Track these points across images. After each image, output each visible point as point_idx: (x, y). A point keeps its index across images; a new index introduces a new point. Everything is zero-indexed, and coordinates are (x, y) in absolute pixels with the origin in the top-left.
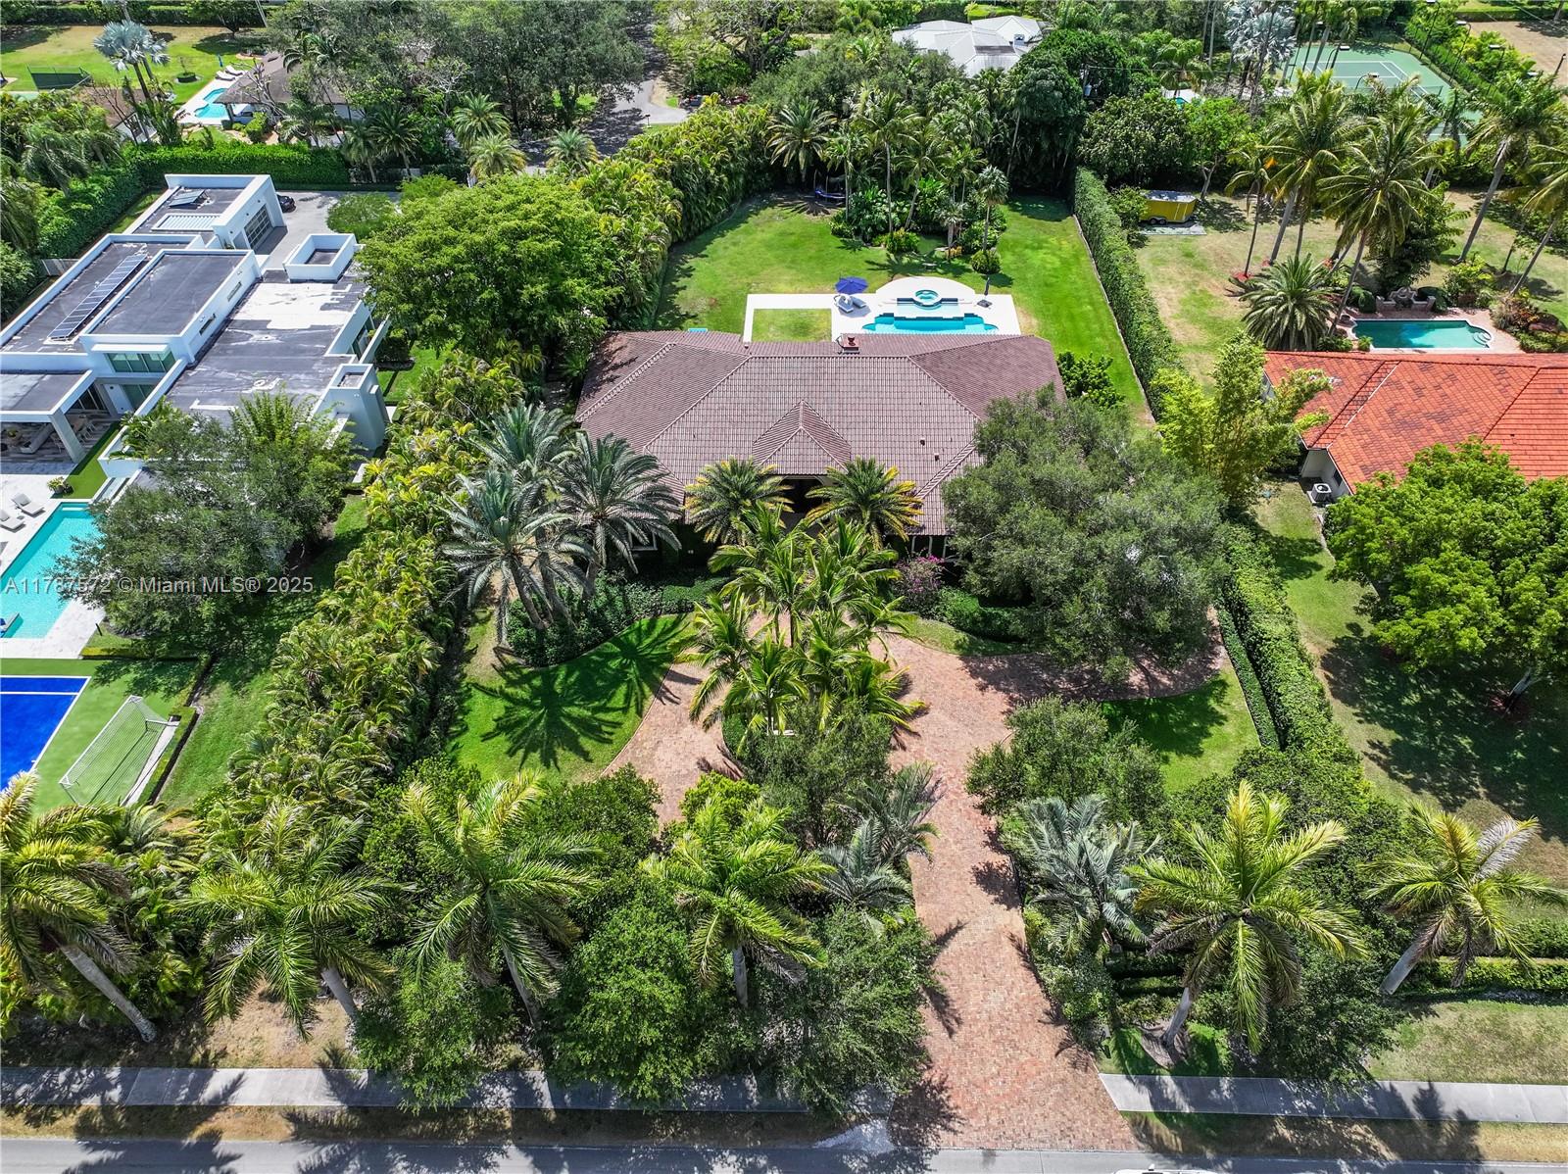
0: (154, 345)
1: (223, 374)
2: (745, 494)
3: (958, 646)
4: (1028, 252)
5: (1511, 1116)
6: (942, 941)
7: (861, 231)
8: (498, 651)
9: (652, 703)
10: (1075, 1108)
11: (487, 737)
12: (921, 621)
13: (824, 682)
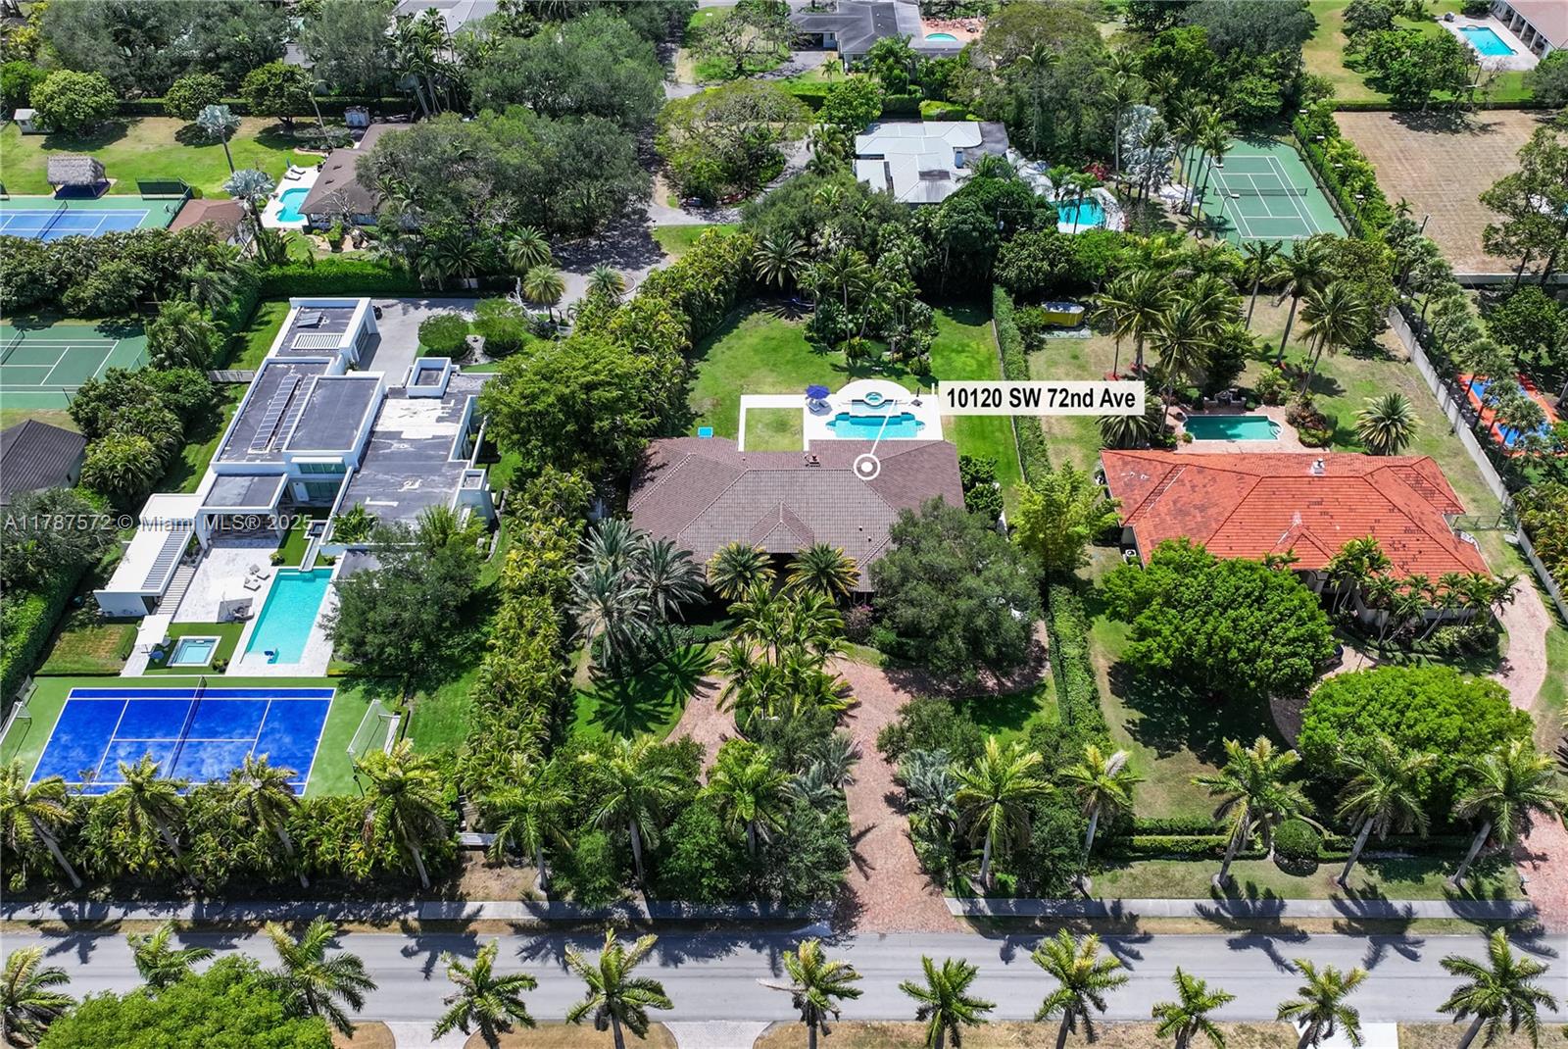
0: (332, 457)
1: (380, 476)
2: (746, 567)
3: (882, 664)
4: (953, 355)
5: (1155, 913)
6: (862, 834)
7: (826, 337)
8: (591, 668)
9: (690, 700)
10: (930, 914)
11: (590, 723)
12: (859, 647)
13: (796, 687)
